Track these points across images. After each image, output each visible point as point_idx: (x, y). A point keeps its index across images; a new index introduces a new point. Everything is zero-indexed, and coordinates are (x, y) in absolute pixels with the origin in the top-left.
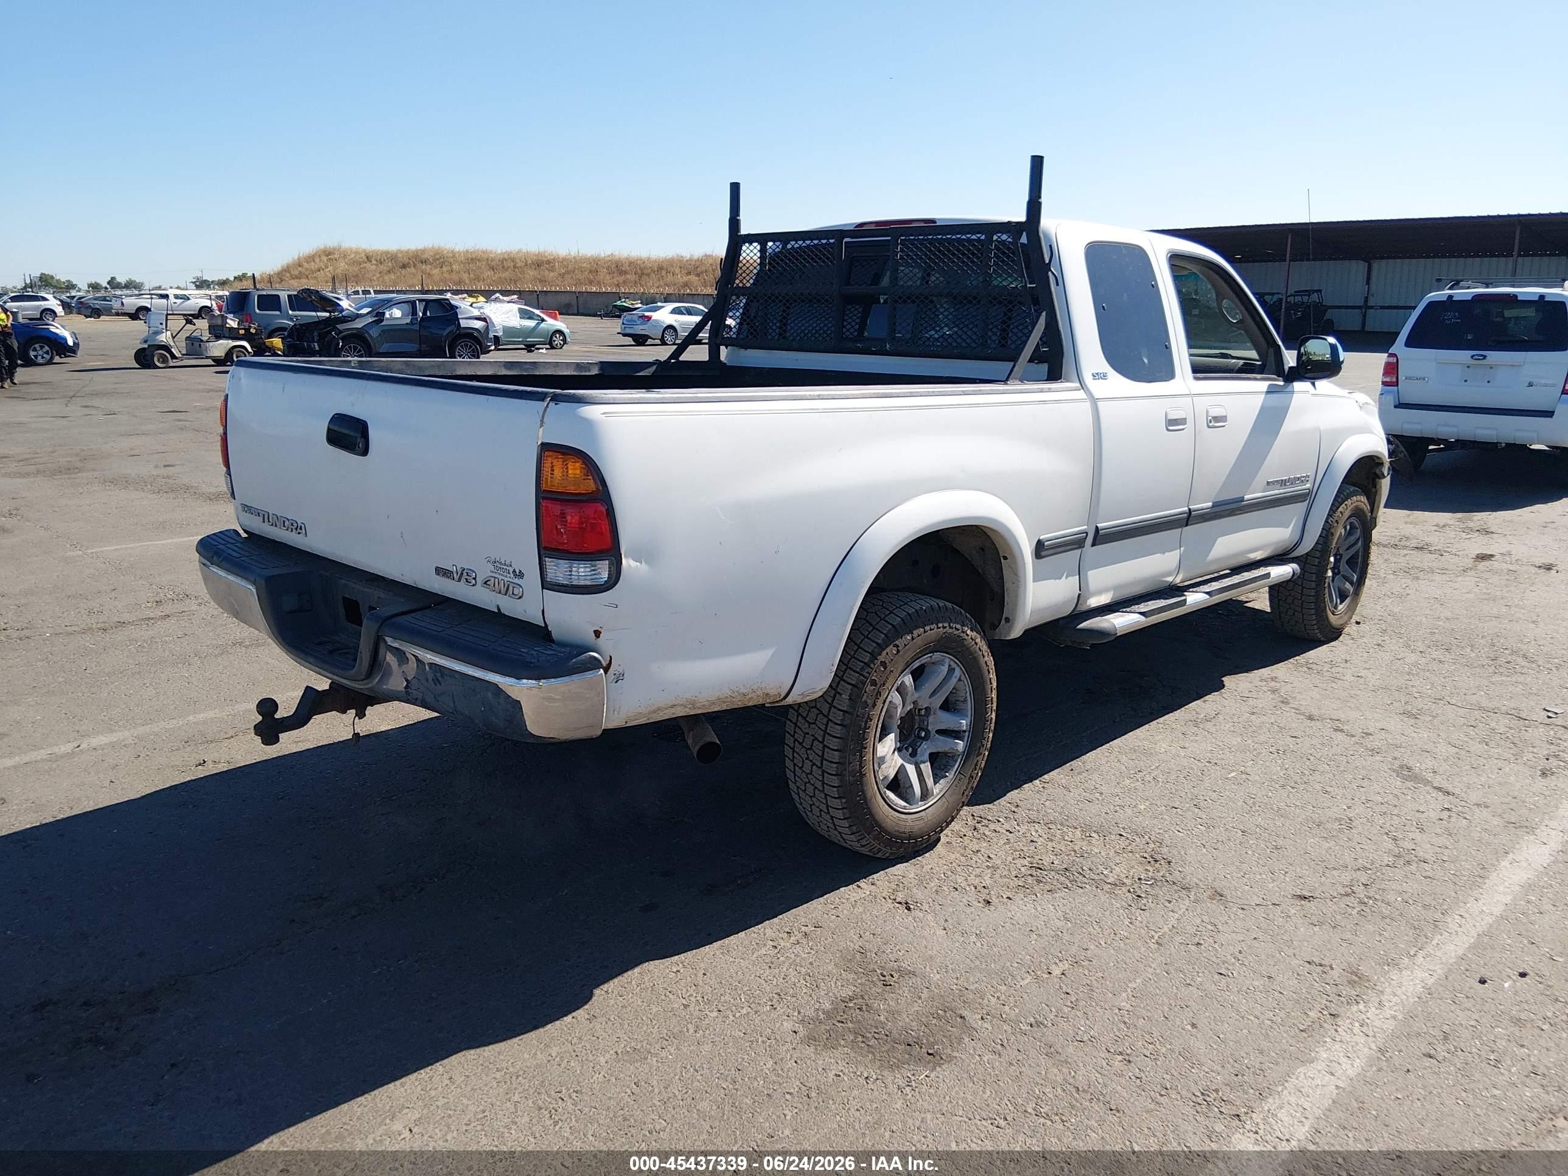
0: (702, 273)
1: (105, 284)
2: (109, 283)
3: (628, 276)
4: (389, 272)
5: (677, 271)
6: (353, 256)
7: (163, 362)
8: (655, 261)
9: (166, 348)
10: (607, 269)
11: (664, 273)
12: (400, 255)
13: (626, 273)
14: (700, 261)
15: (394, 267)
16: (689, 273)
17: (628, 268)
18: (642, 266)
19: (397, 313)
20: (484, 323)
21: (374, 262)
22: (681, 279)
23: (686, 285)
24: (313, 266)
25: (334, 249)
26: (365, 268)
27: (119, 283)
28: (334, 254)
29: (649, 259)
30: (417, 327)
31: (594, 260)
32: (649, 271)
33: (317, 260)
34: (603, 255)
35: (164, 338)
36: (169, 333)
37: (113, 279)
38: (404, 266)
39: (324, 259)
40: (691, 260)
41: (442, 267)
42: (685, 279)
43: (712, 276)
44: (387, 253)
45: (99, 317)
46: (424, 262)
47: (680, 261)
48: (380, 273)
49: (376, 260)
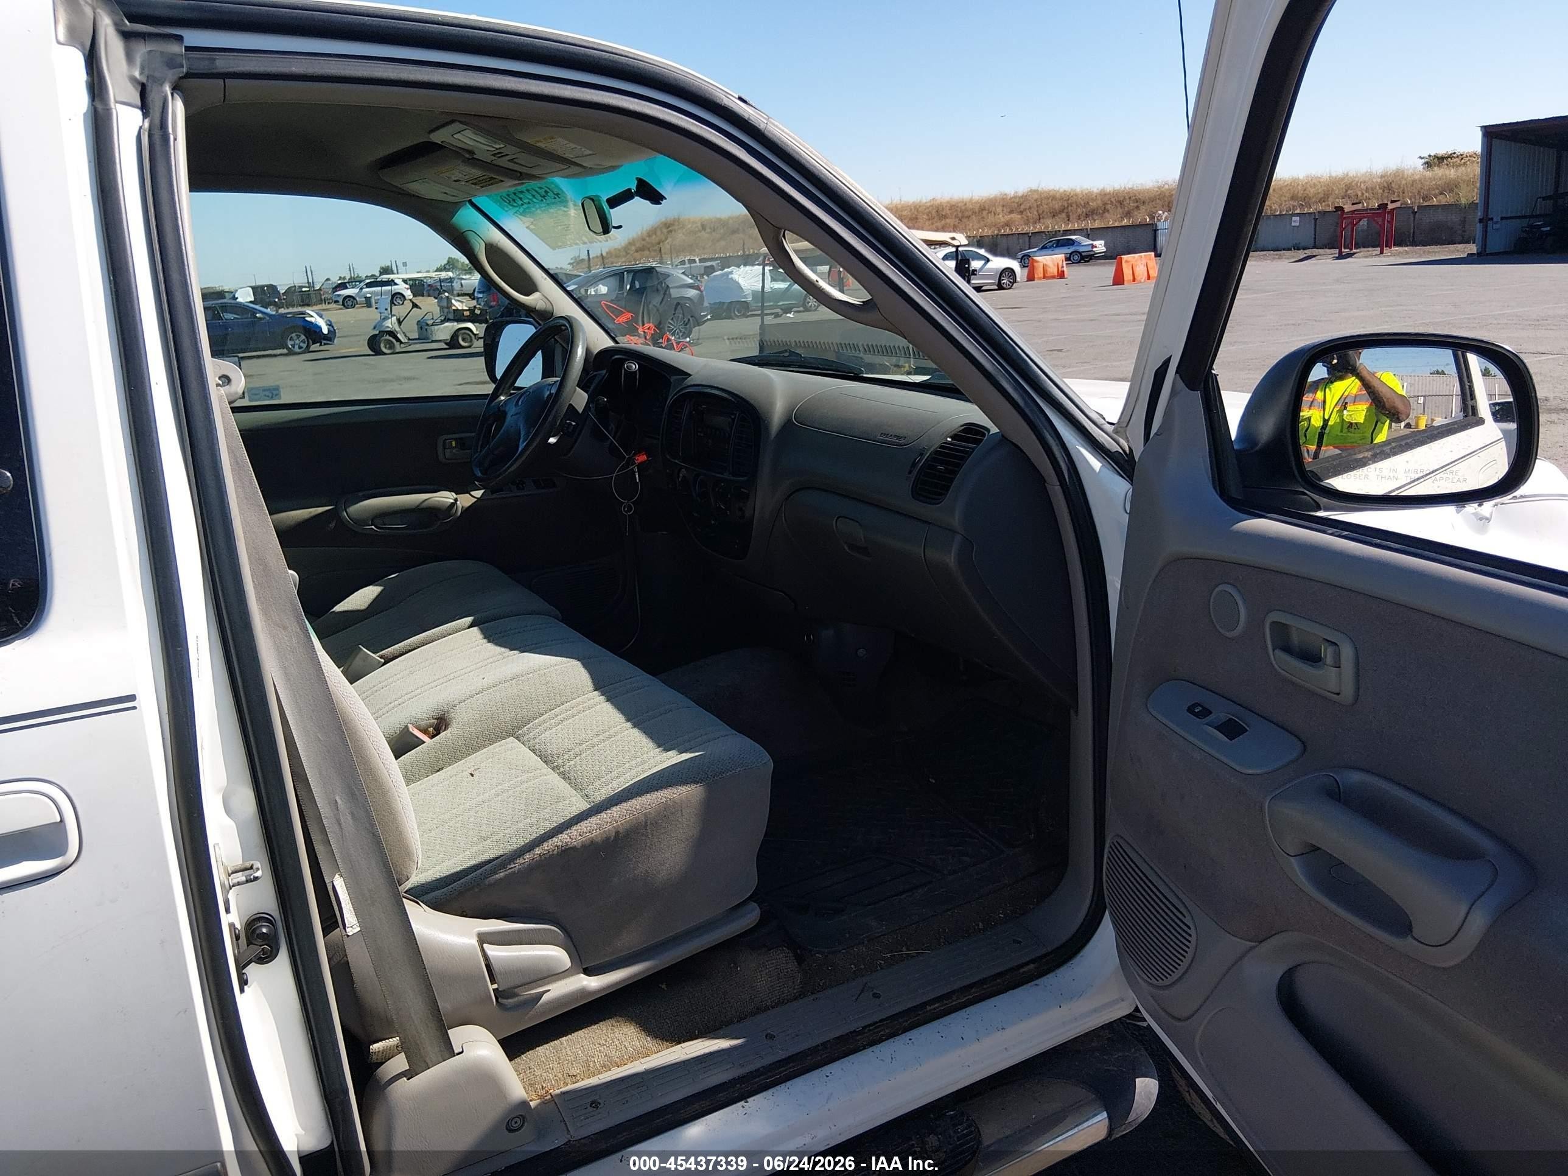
0: (1025, 210)
3: (948, 221)
4: (720, 238)
5: (999, 210)
6: (690, 225)
7: (390, 348)
8: (977, 202)
9: (392, 334)
10: (928, 215)
11: (985, 213)
13: (945, 217)
14: (1025, 198)
16: (1011, 212)
17: (948, 212)
18: (963, 208)
21: (708, 230)
22: (1002, 218)
23: (1007, 224)
25: (674, 220)
26: (698, 236)
28: (673, 225)
29: (971, 200)
31: (915, 207)
32: (970, 213)
33: (659, 233)
34: (924, 201)
35: (391, 324)
36: (394, 318)
38: (734, 232)
39: (665, 231)
40: (1015, 197)
42: (1008, 217)
43: (1035, 213)
44: (720, 220)
47: (1003, 199)
48: (713, 240)
49: (710, 228)
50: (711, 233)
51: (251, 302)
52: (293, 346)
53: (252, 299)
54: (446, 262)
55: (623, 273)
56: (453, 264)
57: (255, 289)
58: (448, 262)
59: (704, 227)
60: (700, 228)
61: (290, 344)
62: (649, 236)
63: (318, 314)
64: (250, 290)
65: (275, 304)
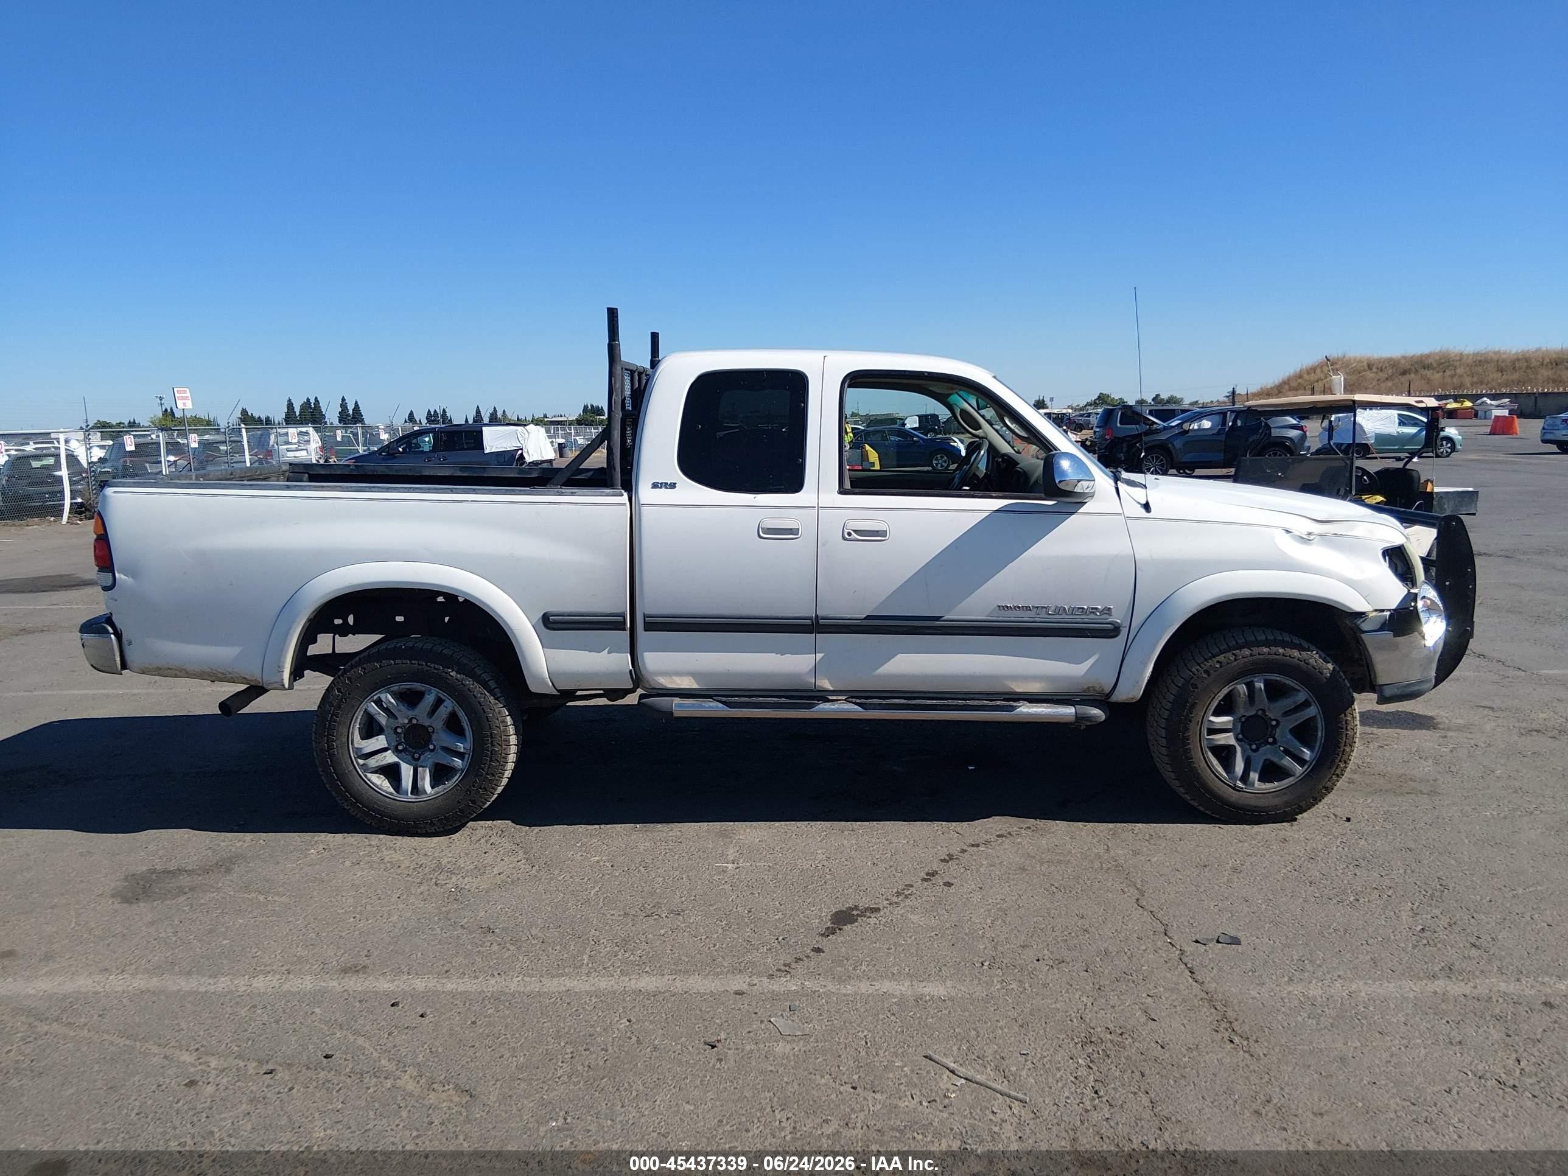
1: (1150, 400)
2: (1153, 400)
4: (1387, 379)
6: (1355, 365)
12: (1403, 361)
15: (1393, 374)
19: (1207, 424)
20: (1299, 432)
21: (1374, 370)
24: (1313, 377)
25: (1338, 359)
26: (1363, 376)
27: (1163, 400)
28: (1336, 364)
30: (1223, 438)
33: (1318, 371)
37: (1158, 395)
38: (1404, 373)
41: (1444, 372)
44: (1390, 360)
45: (1081, 431)
46: (1428, 367)
48: (1378, 380)
49: (1377, 368)
50: (1377, 373)
51: (914, 429)
52: (937, 464)
53: (917, 425)
54: (1096, 397)
55: (1226, 413)
56: (1103, 399)
57: (920, 417)
58: (1099, 397)
59: (1370, 366)
60: (1367, 368)
61: (935, 462)
62: (1308, 373)
63: (960, 440)
64: (917, 418)
65: (934, 430)
